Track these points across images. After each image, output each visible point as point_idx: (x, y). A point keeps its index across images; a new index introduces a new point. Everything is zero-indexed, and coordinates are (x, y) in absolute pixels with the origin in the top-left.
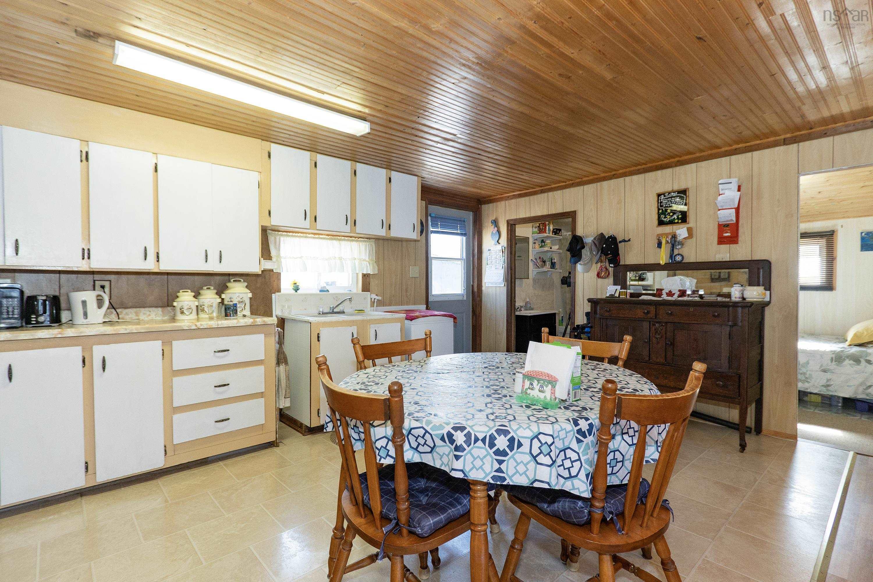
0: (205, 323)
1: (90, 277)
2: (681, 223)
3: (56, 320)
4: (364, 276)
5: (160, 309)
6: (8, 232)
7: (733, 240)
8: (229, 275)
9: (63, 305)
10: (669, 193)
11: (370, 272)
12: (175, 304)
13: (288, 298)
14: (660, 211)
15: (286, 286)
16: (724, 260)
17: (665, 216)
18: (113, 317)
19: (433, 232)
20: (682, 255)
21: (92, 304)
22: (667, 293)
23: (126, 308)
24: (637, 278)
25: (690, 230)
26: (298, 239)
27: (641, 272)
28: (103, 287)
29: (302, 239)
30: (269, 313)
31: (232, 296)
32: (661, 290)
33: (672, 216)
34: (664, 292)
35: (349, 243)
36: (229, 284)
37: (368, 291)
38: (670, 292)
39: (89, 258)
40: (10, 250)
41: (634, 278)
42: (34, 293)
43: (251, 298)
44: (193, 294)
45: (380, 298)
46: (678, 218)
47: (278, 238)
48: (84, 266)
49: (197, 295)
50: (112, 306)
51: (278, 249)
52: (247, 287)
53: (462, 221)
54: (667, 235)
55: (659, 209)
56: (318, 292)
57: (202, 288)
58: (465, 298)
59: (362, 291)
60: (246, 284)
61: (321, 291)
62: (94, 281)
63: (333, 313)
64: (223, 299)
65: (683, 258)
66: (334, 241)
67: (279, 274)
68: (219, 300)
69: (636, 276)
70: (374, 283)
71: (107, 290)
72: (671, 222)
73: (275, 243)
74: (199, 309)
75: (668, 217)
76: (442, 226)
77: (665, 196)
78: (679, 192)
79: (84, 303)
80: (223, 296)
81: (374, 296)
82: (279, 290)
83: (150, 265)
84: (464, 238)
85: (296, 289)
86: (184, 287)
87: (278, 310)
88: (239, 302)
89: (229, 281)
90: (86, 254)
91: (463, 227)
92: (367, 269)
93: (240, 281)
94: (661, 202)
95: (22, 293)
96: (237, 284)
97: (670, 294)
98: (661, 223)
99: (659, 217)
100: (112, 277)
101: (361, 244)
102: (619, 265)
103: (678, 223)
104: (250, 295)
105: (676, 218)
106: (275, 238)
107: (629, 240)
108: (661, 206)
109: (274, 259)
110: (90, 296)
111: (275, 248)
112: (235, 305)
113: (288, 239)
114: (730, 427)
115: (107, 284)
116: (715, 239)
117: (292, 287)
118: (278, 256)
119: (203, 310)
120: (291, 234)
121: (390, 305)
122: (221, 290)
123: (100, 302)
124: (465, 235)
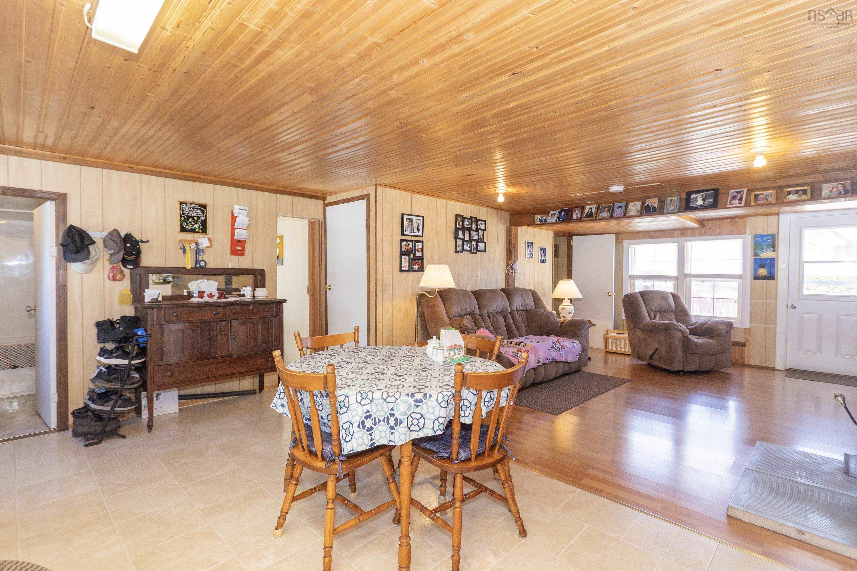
2: (202, 233)
7: (241, 253)
10: (191, 204)
14: (182, 219)
16: (235, 268)
17: (187, 224)
20: (205, 262)
22: (208, 295)
24: (162, 281)
25: (210, 240)
27: (165, 275)
32: (203, 292)
33: (193, 225)
34: (205, 294)
38: (211, 294)
41: (158, 281)
46: (199, 228)
54: (190, 242)
55: (181, 217)
65: (206, 264)
69: (160, 279)
72: (193, 231)
75: (191, 225)
77: (187, 206)
78: (200, 205)
94: (183, 210)
97: (211, 296)
98: (183, 229)
99: (181, 224)
102: (139, 266)
103: (199, 232)
105: (197, 227)
107: (148, 241)
108: (183, 214)
114: (242, 395)
116: (229, 251)
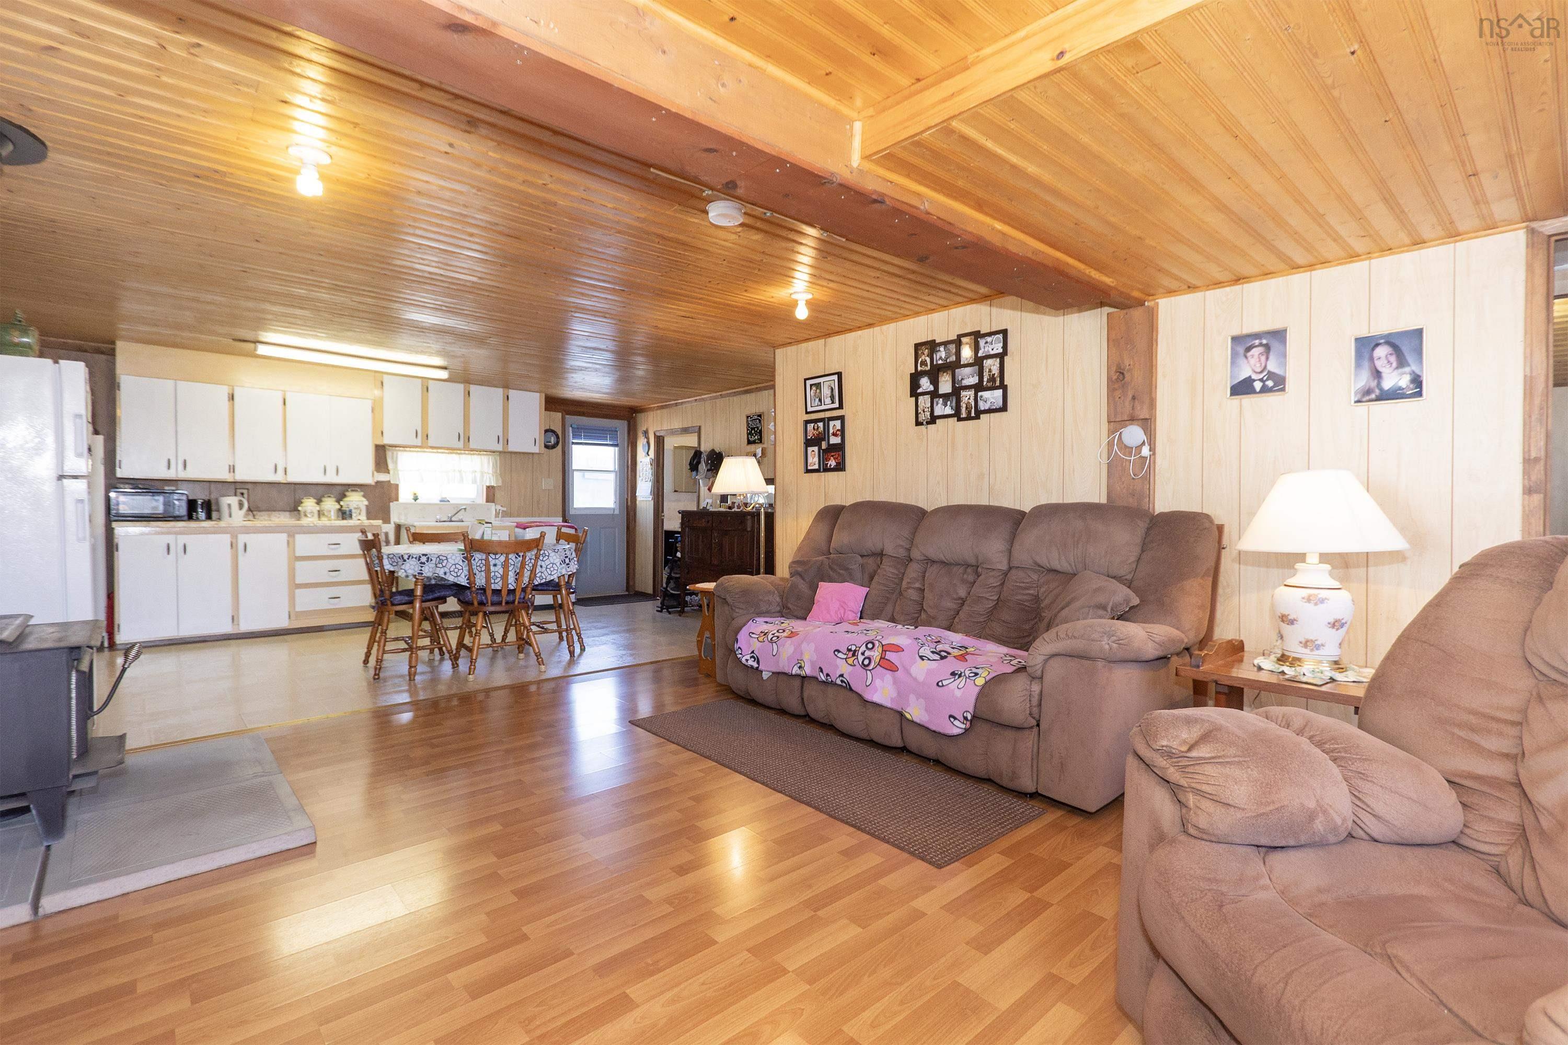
0: (324, 521)
1: (233, 486)
3: (209, 517)
4: (488, 487)
5: (288, 513)
6: (179, 454)
8: (349, 485)
9: (214, 507)
11: (493, 484)
12: (300, 508)
13: (406, 506)
15: (405, 495)
18: (251, 517)
19: (573, 443)
21: (235, 506)
23: (260, 511)
26: (415, 453)
28: (242, 494)
29: (419, 454)
30: (387, 520)
31: (348, 503)
35: (469, 456)
36: (347, 494)
37: (493, 501)
39: (234, 472)
40: (180, 466)
42: (194, 498)
43: (367, 506)
44: (315, 501)
45: (505, 509)
47: (395, 453)
48: (229, 477)
49: (319, 502)
50: (250, 510)
51: (395, 463)
52: (364, 496)
53: (613, 432)
56: (439, 502)
57: (324, 497)
58: (617, 512)
59: (487, 501)
60: (362, 493)
61: (441, 501)
62: (236, 489)
63: (451, 521)
64: (342, 506)
66: (454, 455)
67: (397, 486)
68: (338, 507)
70: (498, 495)
71: (246, 496)
73: (393, 458)
74: (320, 514)
76: (586, 437)
79: (229, 505)
80: (342, 503)
81: (499, 507)
82: (397, 500)
83: (279, 478)
84: (617, 449)
85: (416, 499)
86: (308, 495)
87: (395, 518)
88: (355, 508)
89: (347, 491)
90: (232, 469)
91: (614, 438)
92: (490, 481)
93: (357, 491)
95: (188, 497)
96: (329, 499)
100: (249, 486)
101: (483, 457)
104: (366, 503)
106: (393, 453)
109: (391, 472)
110: (233, 501)
111: (393, 462)
112: (350, 511)
113: (405, 453)
115: (245, 492)
117: (412, 497)
118: (396, 468)
119: (324, 514)
120: (408, 449)
121: (518, 516)
122: (340, 497)
123: (241, 505)
124: (616, 445)
